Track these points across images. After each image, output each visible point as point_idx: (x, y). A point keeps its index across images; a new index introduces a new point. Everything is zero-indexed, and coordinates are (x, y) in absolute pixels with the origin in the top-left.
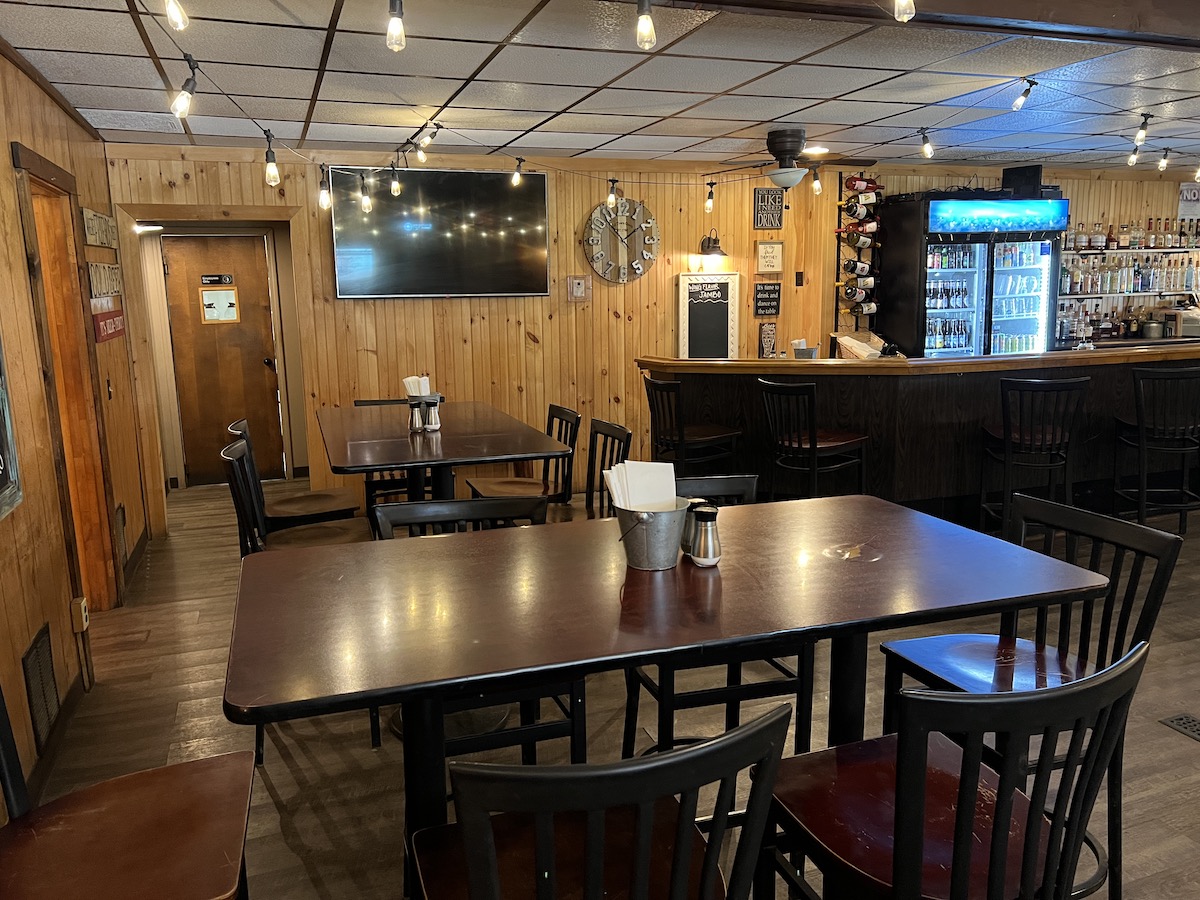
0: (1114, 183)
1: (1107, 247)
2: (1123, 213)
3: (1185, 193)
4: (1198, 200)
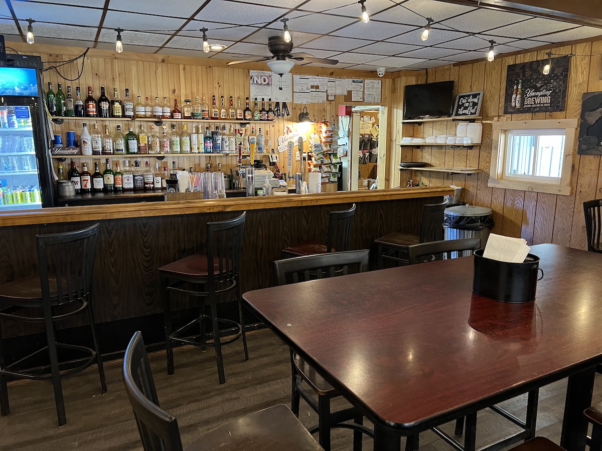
0: (181, 67)
1: (172, 117)
2: (195, 90)
3: (256, 79)
4: (268, 84)
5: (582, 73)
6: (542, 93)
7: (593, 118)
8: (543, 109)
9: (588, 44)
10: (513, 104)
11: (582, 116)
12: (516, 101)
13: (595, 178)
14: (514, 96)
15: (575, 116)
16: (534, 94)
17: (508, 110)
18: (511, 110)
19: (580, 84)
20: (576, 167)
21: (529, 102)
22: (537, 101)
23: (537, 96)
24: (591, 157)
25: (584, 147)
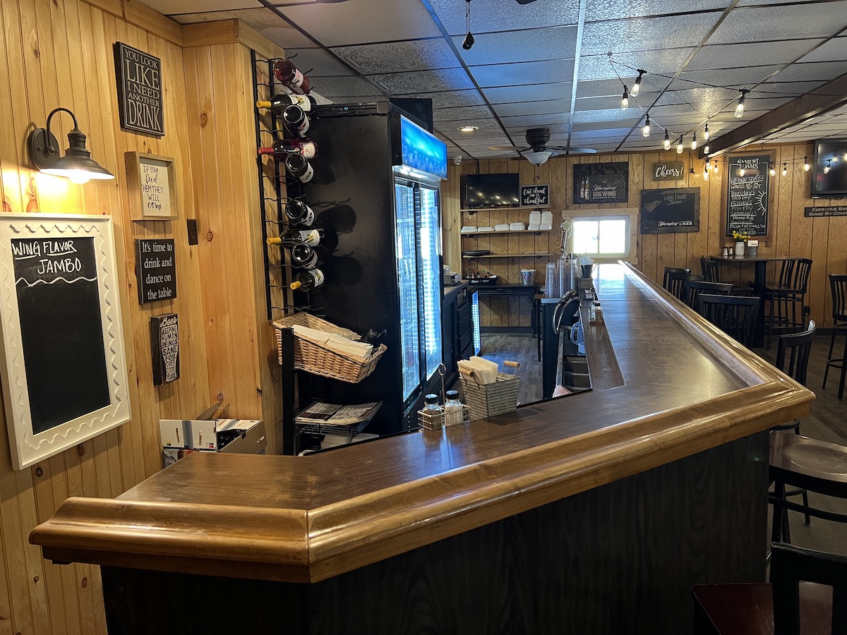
5: (638, 175)
6: (608, 188)
7: (651, 208)
8: (610, 201)
9: (642, 155)
10: (582, 196)
11: (642, 206)
12: (585, 194)
13: (655, 251)
14: (582, 190)
15: (635, 206)
16: (601, 189)
17: (577, 201)
18: (580, 201)
19: (637, 183)
20: (640, 243)
21: (597, 195)
22: (605, 194)
23: (604, 191)
24: (651, 235)
25: (646, 228)
